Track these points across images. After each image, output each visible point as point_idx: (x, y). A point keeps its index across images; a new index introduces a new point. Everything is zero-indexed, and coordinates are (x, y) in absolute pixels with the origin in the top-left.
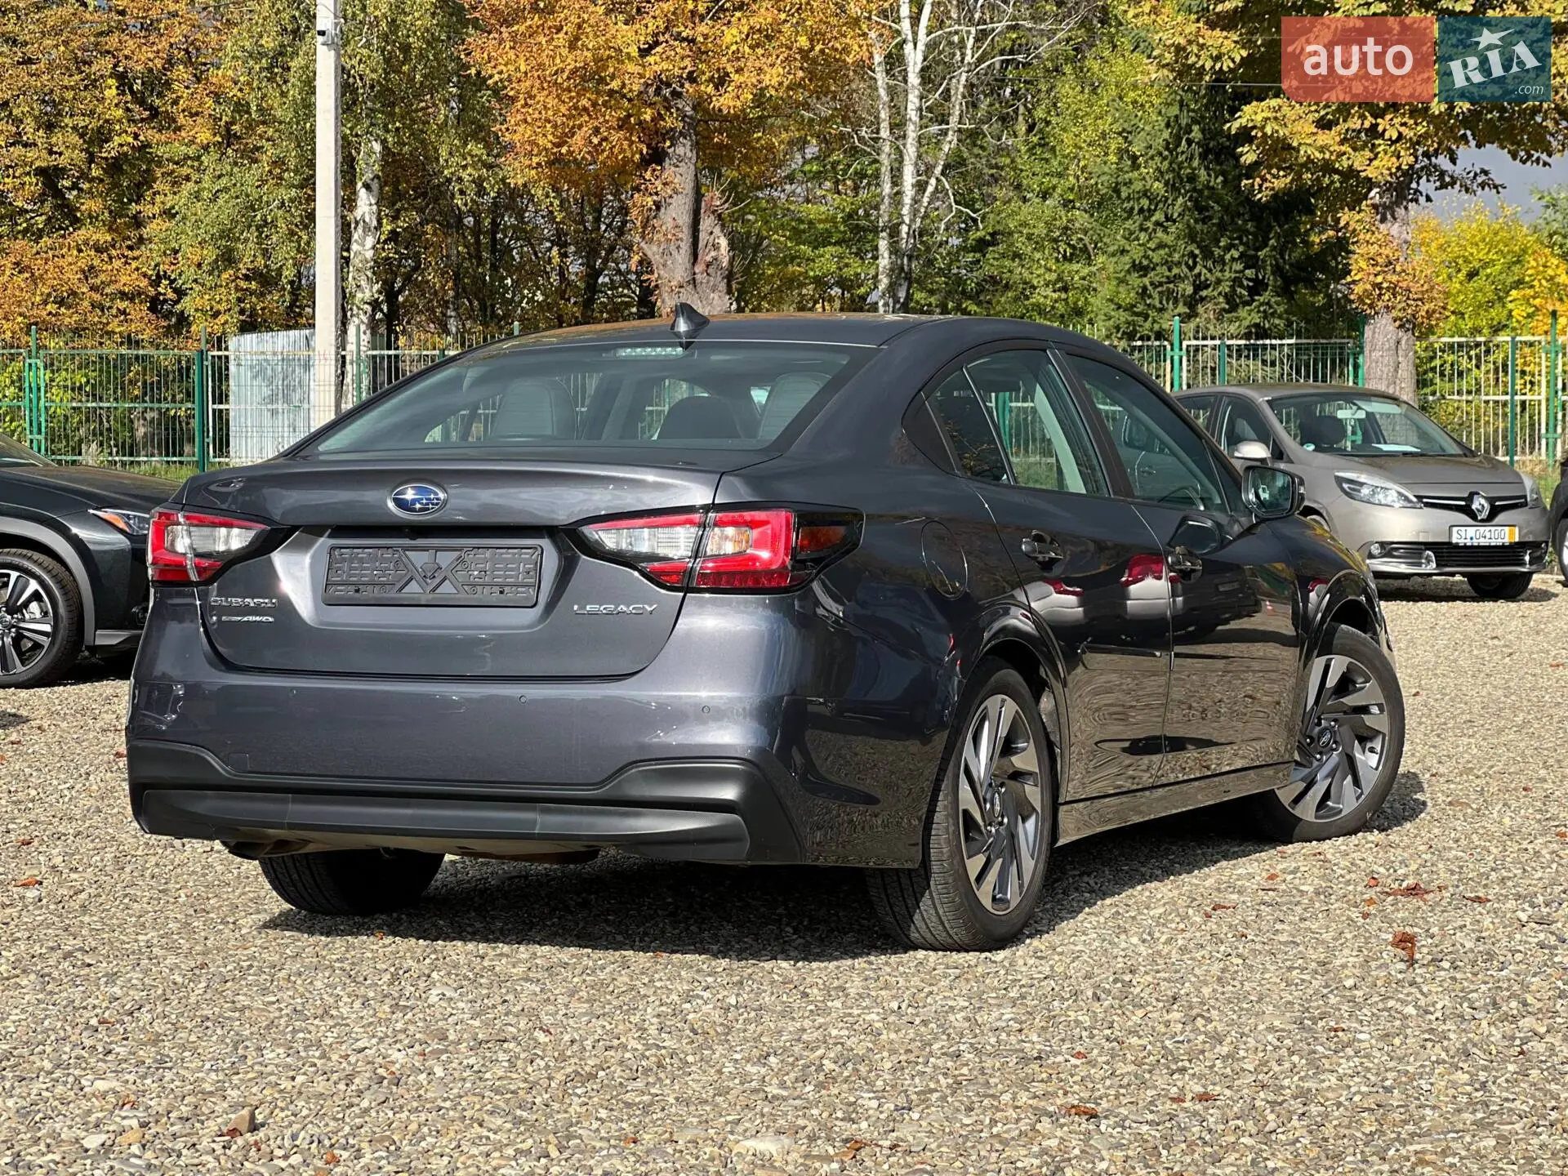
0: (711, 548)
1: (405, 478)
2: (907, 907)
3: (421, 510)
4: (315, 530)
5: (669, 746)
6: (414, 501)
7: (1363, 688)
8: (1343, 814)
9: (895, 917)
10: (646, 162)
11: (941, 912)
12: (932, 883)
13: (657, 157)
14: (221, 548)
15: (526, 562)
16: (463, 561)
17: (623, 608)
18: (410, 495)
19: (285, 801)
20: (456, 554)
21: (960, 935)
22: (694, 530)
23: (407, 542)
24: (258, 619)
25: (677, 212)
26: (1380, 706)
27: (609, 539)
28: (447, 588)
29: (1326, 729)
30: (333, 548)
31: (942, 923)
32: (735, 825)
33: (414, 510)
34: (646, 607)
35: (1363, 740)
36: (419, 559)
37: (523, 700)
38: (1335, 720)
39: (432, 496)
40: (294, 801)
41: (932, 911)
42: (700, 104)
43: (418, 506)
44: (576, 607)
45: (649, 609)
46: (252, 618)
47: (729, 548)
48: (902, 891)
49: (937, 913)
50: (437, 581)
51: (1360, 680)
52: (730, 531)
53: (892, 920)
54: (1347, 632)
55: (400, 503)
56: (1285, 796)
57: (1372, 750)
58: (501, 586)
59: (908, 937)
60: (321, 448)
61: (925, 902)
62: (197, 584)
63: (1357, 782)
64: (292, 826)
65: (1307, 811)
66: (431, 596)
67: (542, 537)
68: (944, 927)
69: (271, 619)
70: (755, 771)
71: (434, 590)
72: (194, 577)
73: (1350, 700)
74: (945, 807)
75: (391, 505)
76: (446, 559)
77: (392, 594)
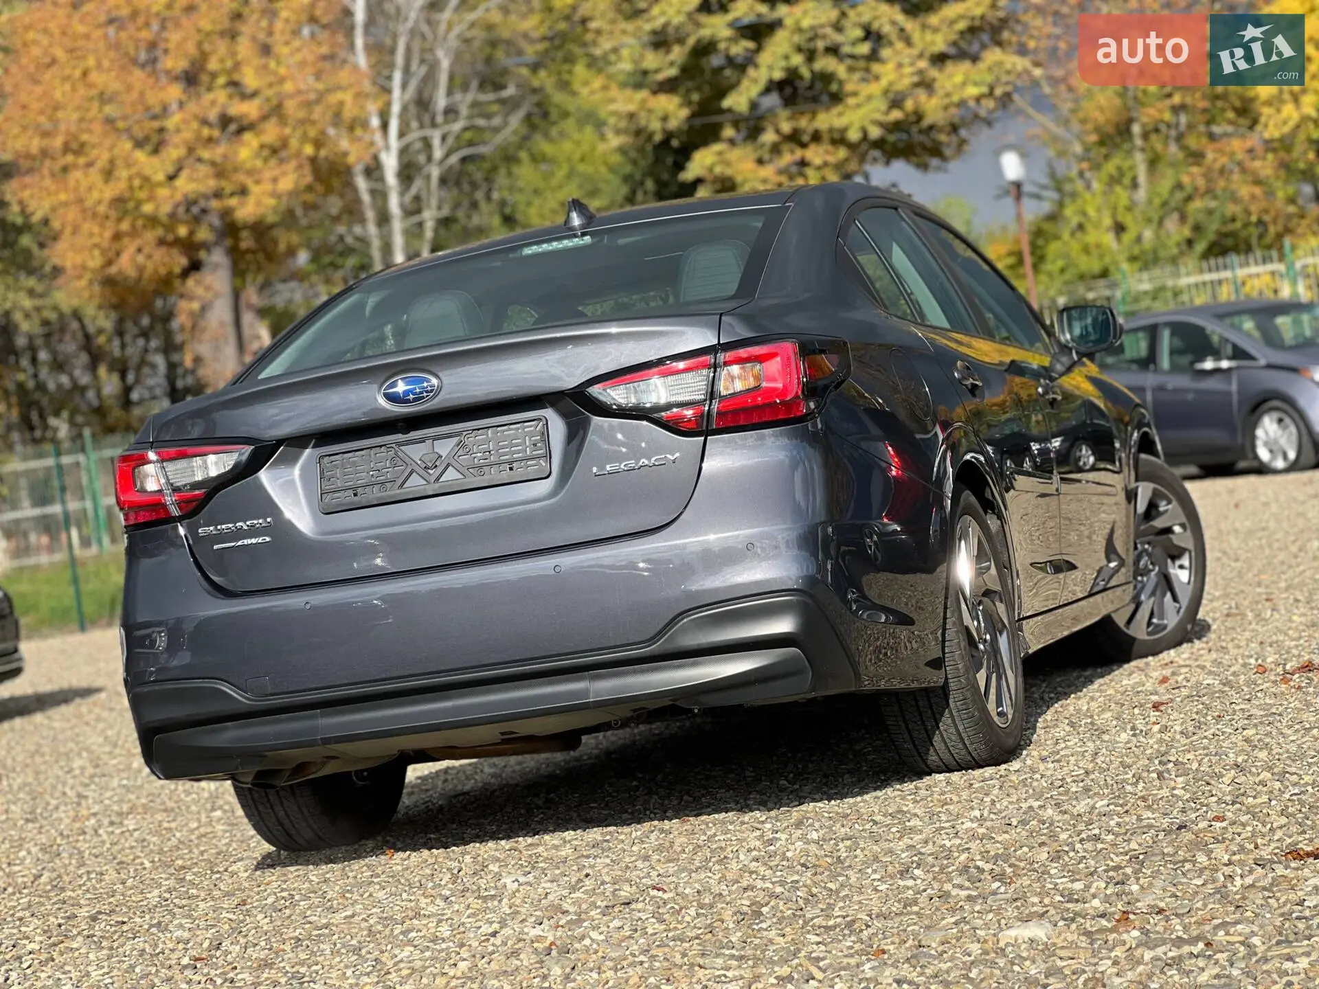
0: (724, 388)
1: (393, 371)
2: (926, 731)
3: (415, 400)
4: (299, 441)
5: (717, 590)
6: (406, 393)
7: (1166, 511)
8: (1169, 628)
9: (913, 742)
10: (186, 273)
11: (961, 728)
12: (951, 701)
13: (195, 266)
14: (199, 477)
15: (531, 435)
16: (465, 446)
17: (644, 461)
18: (401, 387)
19: (314, 717)
20: (456, 440)
21: (978, 749)
22: (705, 372)
23: (400, 437)
24: (254, 541)
25: (221, 312)
26: (1183, 526)
27: (617, 395)
28: (451, 475)
29: (1142, 552)
30: (322, 457)
31: (962, 740)
32: (794, 659)
33: (408, 401)
34: (669, 456)
35: (1174, 558)
36: (416, 453)
37: (557, 569)
38: (1149, 543)
39: (425, 384)
40: (323, 716)
41: (952, 730)
42: (226, 213)
43: (411, 396)
44: (595, 470)
45: (672, 458)
46: (246, 542)
47: (739, 386)
48: (920, 714)
49: (958, 730)
50: (439, 470)
51: (1164, 503)
52: (735, 369)
53: (911, 747)
54: (1146, 461)
55: (392, 398)
56: (1120, 620)
57: (1181, 567)
58: (511, 463)
59: (925, 762)
60: (262, 376)
61: (946, 720)
62: (180, 519)
63: (1175, 599)
64: (326, 741)
65: (1139, 631)
66: (437, 485)
67: (543, 407)
68: (964, 744)
69: (268, 539)
70: (809, 601)
71: (437, 479)
72: (175, 511)
73: (1159, 523)
74: (954, 623)
75: (382, 401)
76: (445, 448)
77: (395, 492)
